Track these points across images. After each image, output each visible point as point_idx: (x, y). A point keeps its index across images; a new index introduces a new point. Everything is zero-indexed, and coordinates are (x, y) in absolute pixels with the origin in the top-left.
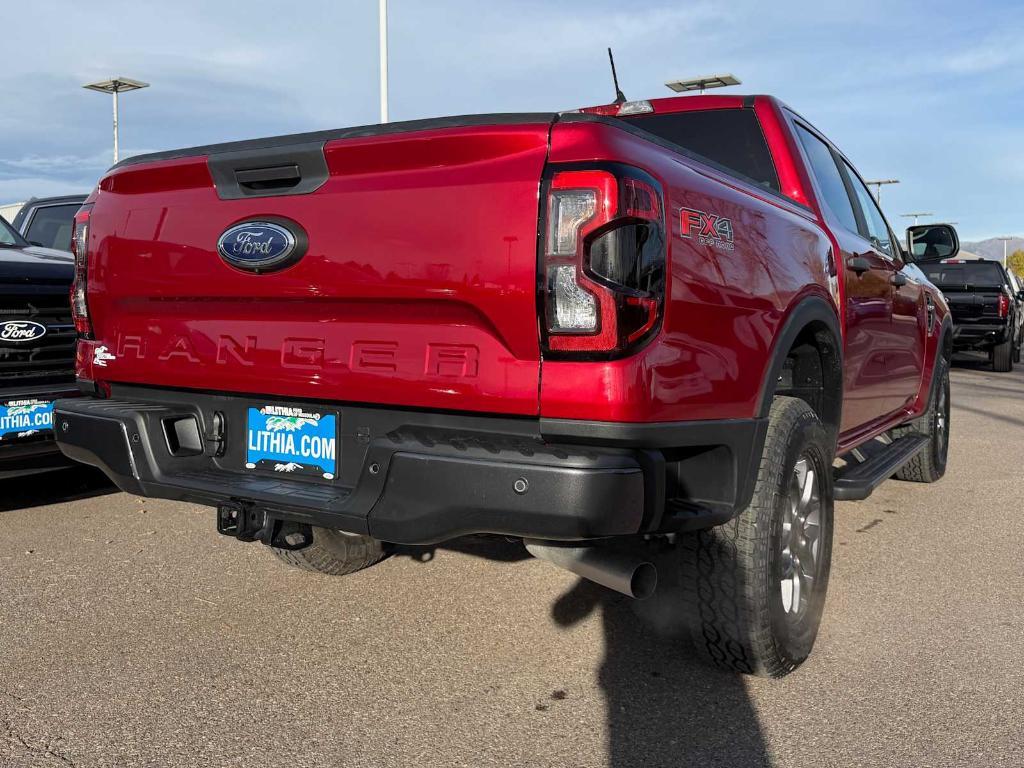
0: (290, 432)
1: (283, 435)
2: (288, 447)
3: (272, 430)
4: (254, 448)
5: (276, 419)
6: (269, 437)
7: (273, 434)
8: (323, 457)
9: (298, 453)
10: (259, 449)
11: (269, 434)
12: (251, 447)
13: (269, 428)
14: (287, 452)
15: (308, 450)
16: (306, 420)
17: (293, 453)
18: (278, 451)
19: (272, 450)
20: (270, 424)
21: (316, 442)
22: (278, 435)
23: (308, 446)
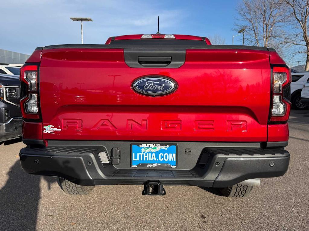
0: (154, 152)
1: (150, 154)
2: (152, 158)
3: (144, 152)
4: (136, 160)
5: (146, 148)
6: (143, 156)
7: (145, 154)
8: (170, 160)
9: (157, 160)
10: (138, 160)
11: (143, 154)
12: (134, 159)
13: (142, 152)
14: (152, 160)
15: (163, 159)
16: (161, 148)
17: (155, 160)
18: (148, 160)
19: (145, 160)
20: (143, 150)
21: (166, 155)
22: (148, 154)
23: (162, 157)
